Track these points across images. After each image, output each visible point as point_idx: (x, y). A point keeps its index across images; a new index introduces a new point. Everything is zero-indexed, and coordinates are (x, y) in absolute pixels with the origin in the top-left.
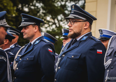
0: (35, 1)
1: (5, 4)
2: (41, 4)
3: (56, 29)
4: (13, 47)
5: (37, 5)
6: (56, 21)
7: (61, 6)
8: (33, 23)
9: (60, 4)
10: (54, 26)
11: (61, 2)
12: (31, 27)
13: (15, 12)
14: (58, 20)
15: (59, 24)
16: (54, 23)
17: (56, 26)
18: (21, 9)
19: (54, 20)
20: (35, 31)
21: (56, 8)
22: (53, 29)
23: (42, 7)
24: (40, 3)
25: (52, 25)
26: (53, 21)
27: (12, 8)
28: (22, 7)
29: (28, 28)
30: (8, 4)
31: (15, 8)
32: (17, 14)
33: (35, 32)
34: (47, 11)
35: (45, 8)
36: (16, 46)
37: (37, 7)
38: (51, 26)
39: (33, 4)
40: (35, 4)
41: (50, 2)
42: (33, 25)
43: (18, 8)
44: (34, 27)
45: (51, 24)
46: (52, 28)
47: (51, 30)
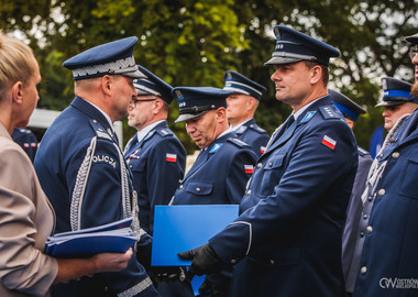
0: (296, 11)
1: (217, 18)
2: (314, 20)
3: (351, 88)
4: (243, 129)
5: (303, 20)
6: (353, 66)
7: (368, 23)
8: (309, 58)
9: (363, 20)
10: (346, 80)
11: (367, 14)
12: (301, 68)
13: (242, 39)
14: (357, 62)
15: (360, 74)
16: (348, 72)
17: (353, 80)
18: (258, 32)
19: (347, 62)
20: (313, 81)
21: (352, 31)
22: (344, 86)
23: (314, 26)
24: (309, 15)
25: (340, 77)
26: (343, 65)
27: (234, 29)
28: (262, 27)
29: (292, 69)
30: (223, 18)
31: (242, 30)
32: (247, 46)
33: (312, 85)
34: (329, 37)
35: (324, 29)
36: (249, 129)
37: (303, 26)
38: (337, 79)
39: (290, 18)
40: (297, 19)
41: (338, 12)
42: (309, 64)
43: (251, 28)
44: (309, 67)
45: (337, 72)
46: (340, 85)
47: (338, 91)
